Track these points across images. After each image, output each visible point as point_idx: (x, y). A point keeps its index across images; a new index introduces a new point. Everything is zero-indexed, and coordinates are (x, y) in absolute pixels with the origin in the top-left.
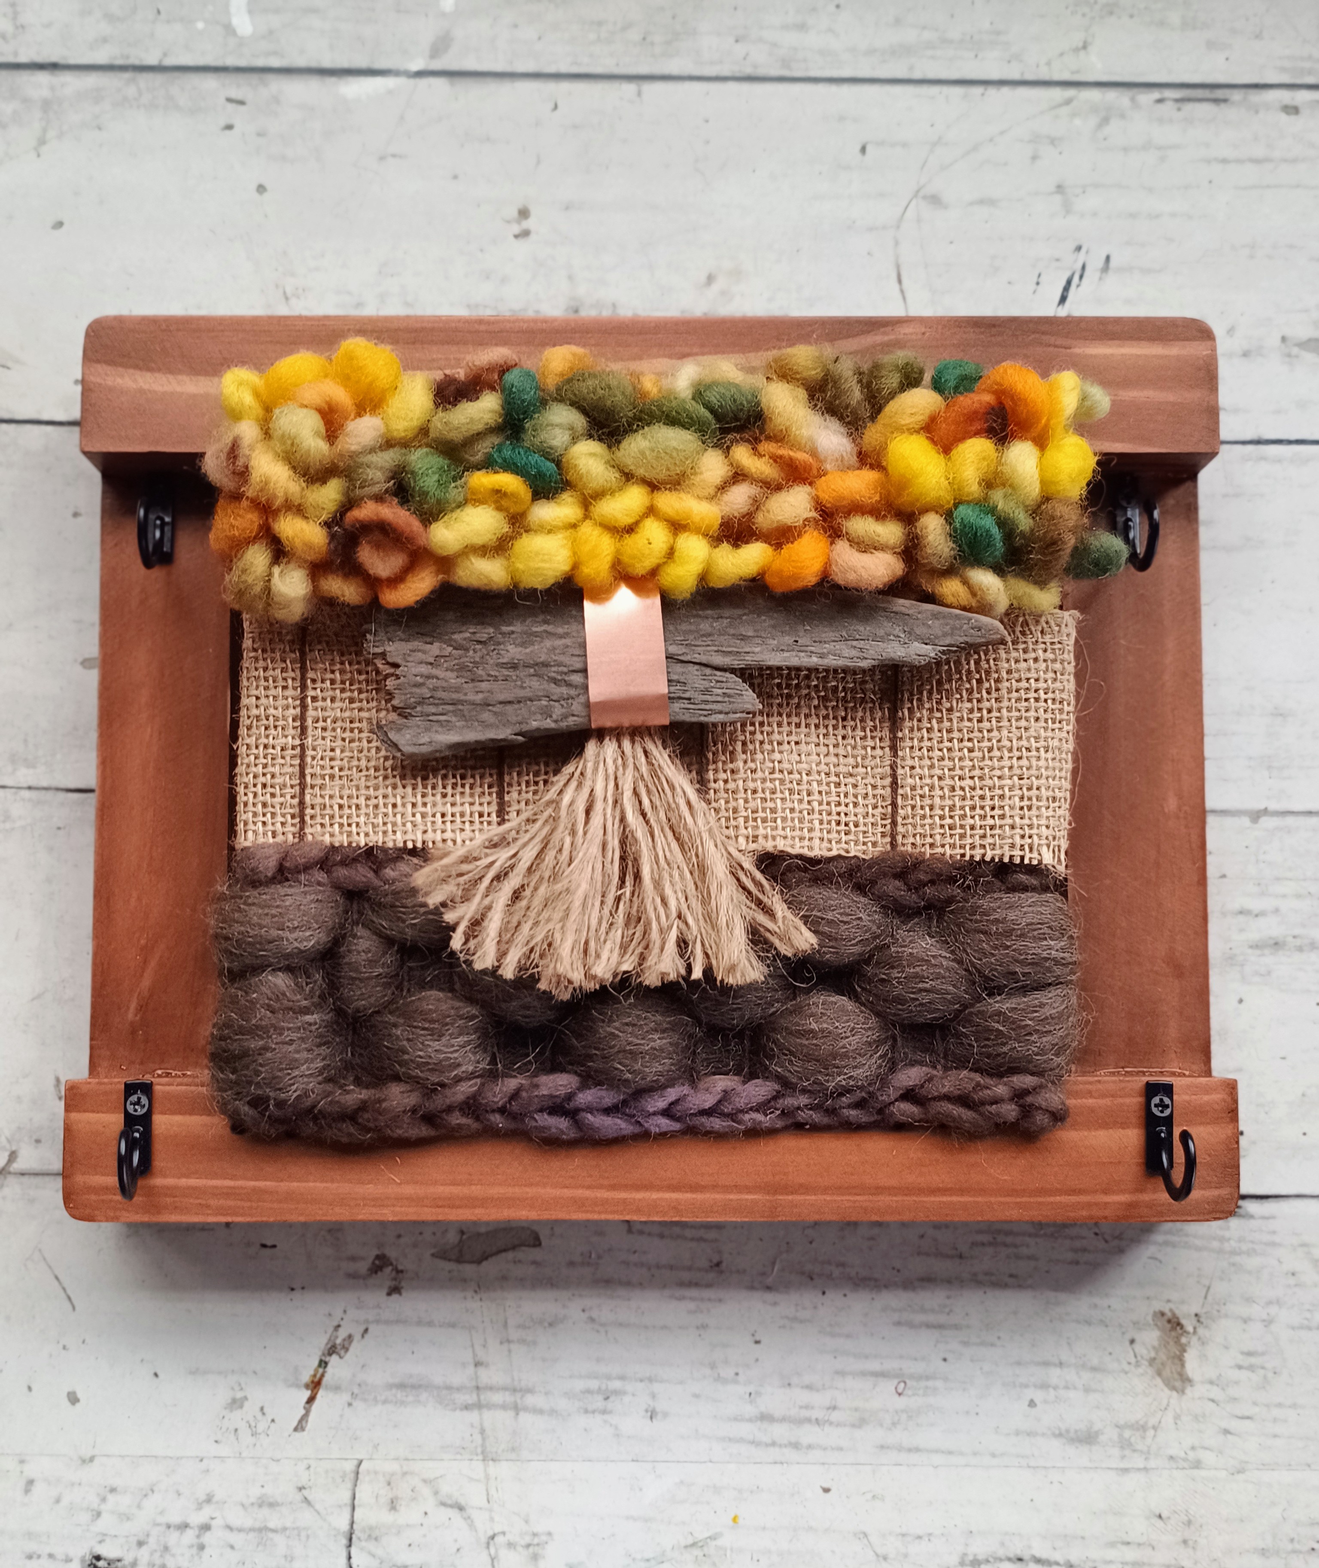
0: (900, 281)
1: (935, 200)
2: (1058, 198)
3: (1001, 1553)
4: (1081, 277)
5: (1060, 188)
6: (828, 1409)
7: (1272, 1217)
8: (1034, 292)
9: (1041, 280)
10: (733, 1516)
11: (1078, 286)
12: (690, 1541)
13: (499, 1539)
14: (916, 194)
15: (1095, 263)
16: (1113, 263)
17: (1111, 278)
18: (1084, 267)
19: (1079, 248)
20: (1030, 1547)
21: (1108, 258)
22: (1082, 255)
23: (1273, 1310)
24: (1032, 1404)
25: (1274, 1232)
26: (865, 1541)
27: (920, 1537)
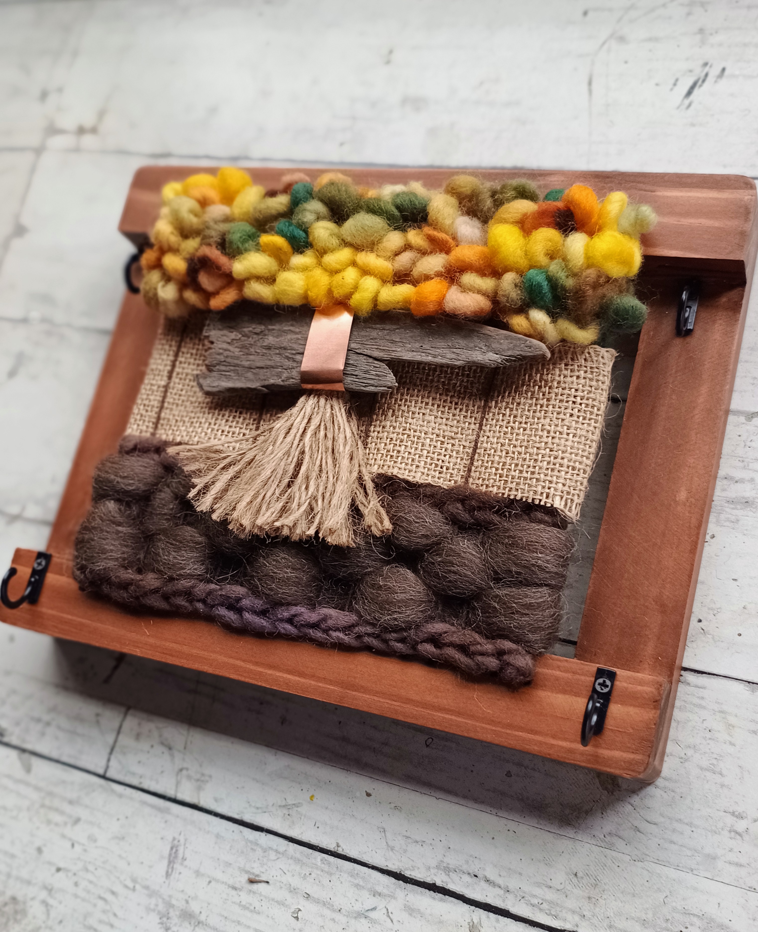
0: (590, 83)
1: (622, 39)
2: (698, 37)
3: (465, 867)
4: (704, 81)
5: (701, 31)
6: (383, 744)
7: (704, 688)
8: (671, 90)
9: (679, 83)
10: (311, 795)
11: (701, 86)
12: (284, 803)
13: (184, 772)
14: (611, 36)
15: (714, 72)
16: (727, 73)
17: (723, 82)
18: (707, 75)
19: (706, 64)
20: (484, 870)
21: (724, 70)
22: (707, 69)
23: (690, 752)
24: (509, 774)
25: (703, 698)
26: (383, 834)
27: (417, 842)
